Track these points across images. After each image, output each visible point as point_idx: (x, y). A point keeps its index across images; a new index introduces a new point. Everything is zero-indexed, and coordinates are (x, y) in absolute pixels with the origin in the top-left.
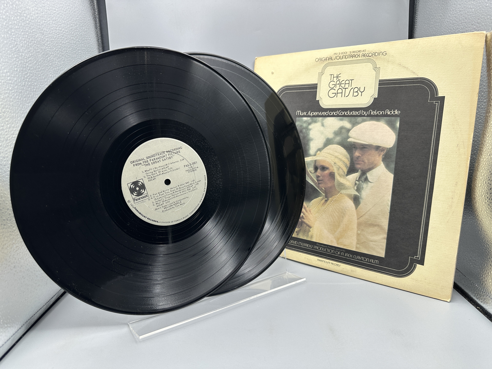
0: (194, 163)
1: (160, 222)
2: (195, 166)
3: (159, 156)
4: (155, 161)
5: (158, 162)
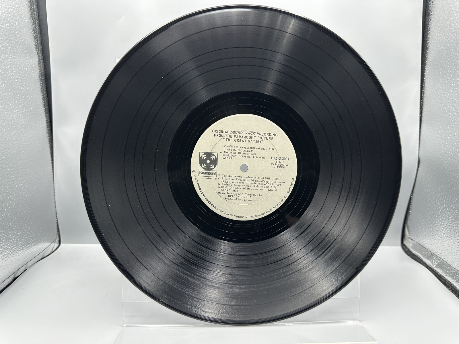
0: (285, 159)
1: (218, 209)
2: (286, 162)
3: (246, 135)
4: (239, 139)
5: (243, 141)
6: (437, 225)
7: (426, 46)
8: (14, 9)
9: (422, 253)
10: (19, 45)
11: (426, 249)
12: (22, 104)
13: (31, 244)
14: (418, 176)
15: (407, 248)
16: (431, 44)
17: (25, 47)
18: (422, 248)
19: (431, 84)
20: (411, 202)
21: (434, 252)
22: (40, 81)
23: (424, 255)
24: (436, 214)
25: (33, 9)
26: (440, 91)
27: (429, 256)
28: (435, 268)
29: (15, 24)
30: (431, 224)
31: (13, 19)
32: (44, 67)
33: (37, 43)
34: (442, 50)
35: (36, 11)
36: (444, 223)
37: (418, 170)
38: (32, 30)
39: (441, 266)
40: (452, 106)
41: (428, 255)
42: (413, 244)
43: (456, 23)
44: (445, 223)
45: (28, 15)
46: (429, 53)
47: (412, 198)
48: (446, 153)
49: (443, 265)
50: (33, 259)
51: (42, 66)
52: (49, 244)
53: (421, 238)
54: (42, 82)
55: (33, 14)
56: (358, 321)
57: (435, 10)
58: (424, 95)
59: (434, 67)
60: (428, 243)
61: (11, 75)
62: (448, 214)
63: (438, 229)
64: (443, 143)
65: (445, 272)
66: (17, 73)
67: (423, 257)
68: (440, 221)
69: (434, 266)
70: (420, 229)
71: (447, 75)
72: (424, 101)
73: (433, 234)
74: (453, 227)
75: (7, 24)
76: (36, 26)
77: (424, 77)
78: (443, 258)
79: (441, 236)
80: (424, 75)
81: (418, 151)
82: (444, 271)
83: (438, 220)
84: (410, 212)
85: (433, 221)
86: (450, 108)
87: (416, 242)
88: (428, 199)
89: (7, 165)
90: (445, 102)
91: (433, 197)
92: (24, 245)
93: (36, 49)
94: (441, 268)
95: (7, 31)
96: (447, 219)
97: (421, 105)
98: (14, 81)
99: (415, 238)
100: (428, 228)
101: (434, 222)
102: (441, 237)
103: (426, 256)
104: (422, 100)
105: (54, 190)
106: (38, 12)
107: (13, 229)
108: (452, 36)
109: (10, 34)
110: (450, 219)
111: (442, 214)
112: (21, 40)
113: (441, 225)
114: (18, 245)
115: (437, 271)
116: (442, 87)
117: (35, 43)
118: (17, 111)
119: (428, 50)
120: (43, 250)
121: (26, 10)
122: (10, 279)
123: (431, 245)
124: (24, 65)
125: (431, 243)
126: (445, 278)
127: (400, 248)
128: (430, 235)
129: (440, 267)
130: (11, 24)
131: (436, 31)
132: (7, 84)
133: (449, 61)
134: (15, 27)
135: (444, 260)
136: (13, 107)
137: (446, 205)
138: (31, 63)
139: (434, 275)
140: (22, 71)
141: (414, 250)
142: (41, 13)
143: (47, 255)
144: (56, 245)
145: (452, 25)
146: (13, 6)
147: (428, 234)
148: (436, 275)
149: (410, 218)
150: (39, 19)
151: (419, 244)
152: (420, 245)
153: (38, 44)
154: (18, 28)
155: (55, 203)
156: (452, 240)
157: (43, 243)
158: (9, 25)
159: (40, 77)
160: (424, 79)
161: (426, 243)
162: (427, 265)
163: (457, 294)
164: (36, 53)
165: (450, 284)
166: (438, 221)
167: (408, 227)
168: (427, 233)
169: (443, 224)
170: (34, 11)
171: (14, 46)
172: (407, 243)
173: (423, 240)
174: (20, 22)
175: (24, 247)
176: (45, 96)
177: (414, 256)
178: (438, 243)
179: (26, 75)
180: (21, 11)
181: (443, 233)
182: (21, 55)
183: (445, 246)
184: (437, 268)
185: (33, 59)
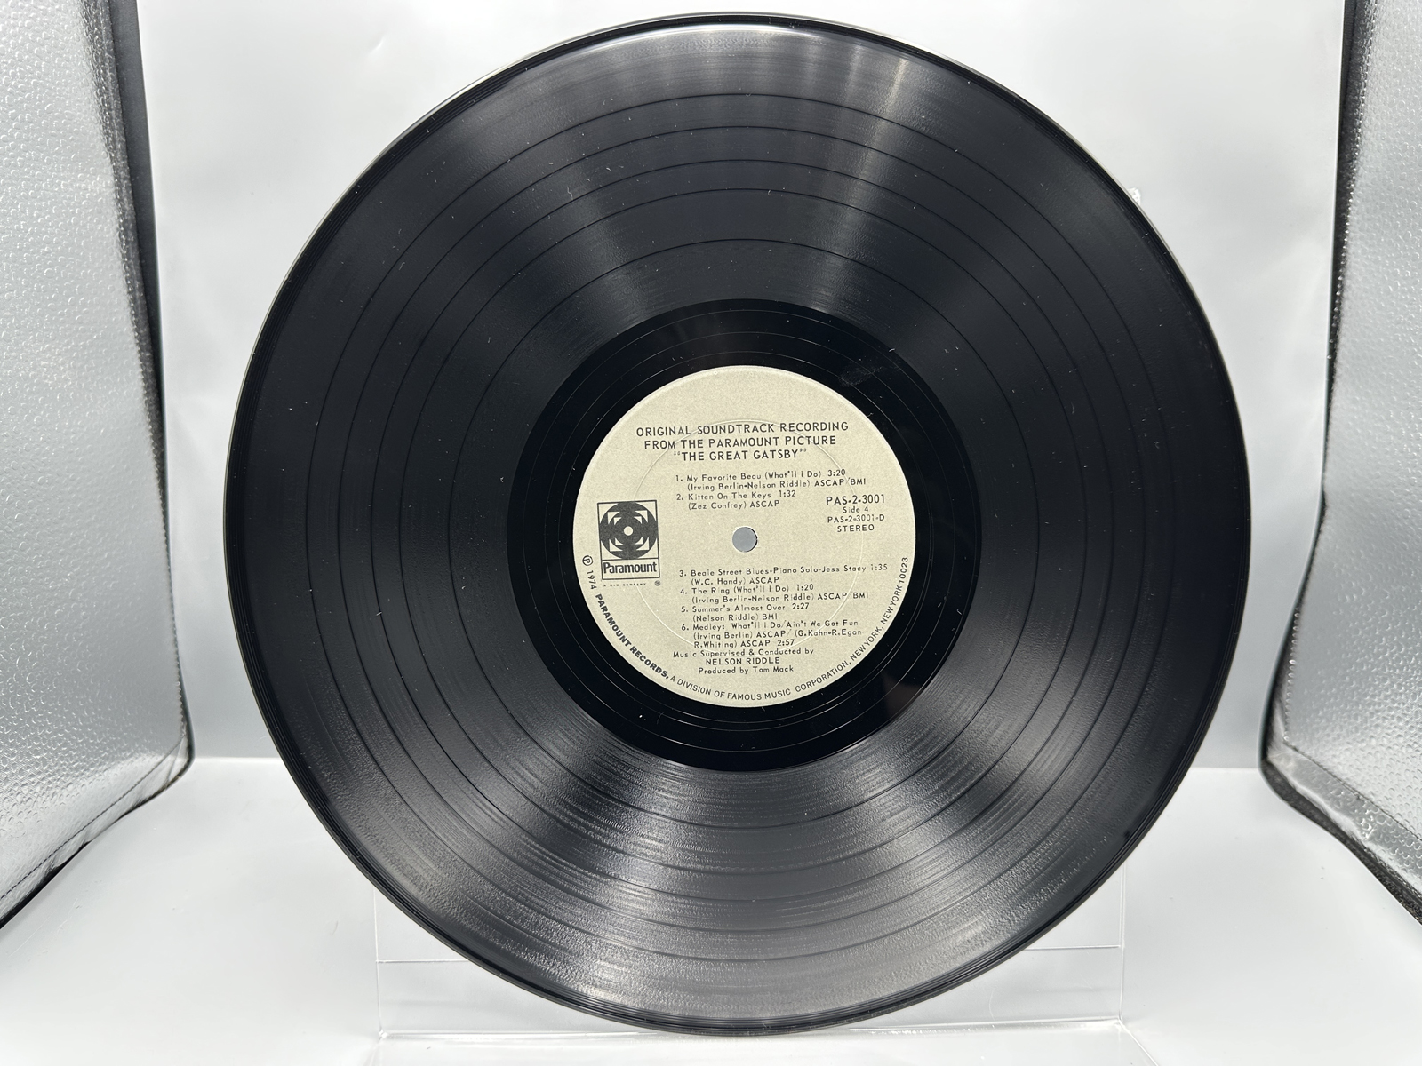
6: (1377, 707)
7: (1353, 136)
8: (34, 19)
9: (1329, 795)
10: (52, 135)
11: (1340, 780)
12: (63, 322)
13: (100, 765)
14: (1318, 550)
15: (1279, 774)
16: (1371, 131)
17: (72, 140)
18: (1328, 778)
19: (1367, 259)
20: (1295, 632)
21: (1365, 791)
22: (120, 247)
23: (1335, 801)
24: (1376, 673)
25: (96, 17)
26: (1396, 283)
27: (1349, 804)
28: (1368, 845)
29: (39, 68)
30: (1357, 704)
31: (31, 51)
32: (134, 204)
33: (110, 124)
34: (1404, 150)
35: (105, 24)
36: (1399, 704)
37: (1319, 531)
38: (91, 87)
39: (1388, 838)
41: (1345, 801)
42: (1299, 762)
44: (1404, 704)
45: (80, 36)
46: (1362, 159)
47: (1297, 619)
48: (1413, 485)
49: (1394, 834)
50: (108, 812)
51: (125, 199)
52: (159, 760)
53: (1325, 746)
54: (128, 250)
55: (96, 34)
56: (1120, 1021)
57: (1383, 18)
58: (1345, 294)
59: (1377, 204)
60: (1348, 764)
61: (27, 232)
62: (1416, 677)
63: (1380, 722)
64: (1402, 452)
65: (1402, 859)
66: (48, 227)
67: (1332, 806)
68: (1387, 697)
69: (1364, 836)
70: (1321, 718)
72: (1343, 312)
73: (1363, 737)
75: (11, 71)
76: (105, 72)
77: (1344, 235)
78: (1393, 811)
79: (1391, 745)
80: (1345, 228)
81: (1320, 473)
82: (1398, 856)
83: (1380, 692)
84: (1291, 662)
85: (1365, 695)
87: (1310, 758)
88: (1351, 625)
89: (18, 521)
90: (1411, 318)
91: (1367, 619)
92: (77, 769)
93: (107, 145)
94: (1389, 846)
95: (11, 93)
96: (1411, 691)
97: (1334, 325)
98: (39, 251)
99: (1306, 744)
100: (1349, 717)
101: (1368, 698)
102: (1389, 748)
103: (1341, 804)
104: (1336, 309)
105: (171, 591)
106: (112, 27)
107: (43, 722)
109: (22, 102)
111: (1395, 674)
112: (57, 117)
113: (1390, 709)
114: (58, 771)
115: (1374, 854)
116: (1401, 270)
117: (105, 128)
118: (49, 349)
119: (1358, 150)
120: (138, 779)
121: (73, 23)
122: (37, 876)
123: (1357, 769)
124: (70, 199)
125: (1358, 763)
126: (1399, 876)
127: (1256, 774)
128: (1354, 739)
129: (1383, 839)
130: (24, 68)
131: (1386, 89)
132: (15, 262)
134: (39, 78)
135: (1398, 818)
136: (34, 336)
137: (1407, 646)
138: (92, 191)
139: (1366, 865)
140: (62, 218)
141: (1300, 783)
142: (121, 30)
143: (152, 794)
144: (180, 761)
146: (29, 9)
147: (1348, 736)
148: (1372, 864)
149: (1289, 681)
150: (114, 49)
151: (1318, 764)
152: (1321, 766)
153: (113, 129)
154: (48, 81)
155: (175, 632)
157: (138, 758)
158: (20, 71)
159: (120, 236)
160: (1343, 243)
161: (1339, 763)
162: (1344, 833)
164: (108, 160)
165: (1414, 897)
166: (1382, 697)
167: (1283, 710)
168: (1344, 732)
169: (1396, 705)
170: (98, 24)
171: (37, 138)
172: (1280, 760)
173: (1332, 752)
174: (54, 60)
175: (78, 776)
176: (137, 294)
177: (1301, 803)
178: (1379, 766)
179: (75, 231)
180: (56, 26)
181: (1395, 735)
182: (58, 168)
183: (1403, 777)
184: (1376, 843)
185: (98, 179)
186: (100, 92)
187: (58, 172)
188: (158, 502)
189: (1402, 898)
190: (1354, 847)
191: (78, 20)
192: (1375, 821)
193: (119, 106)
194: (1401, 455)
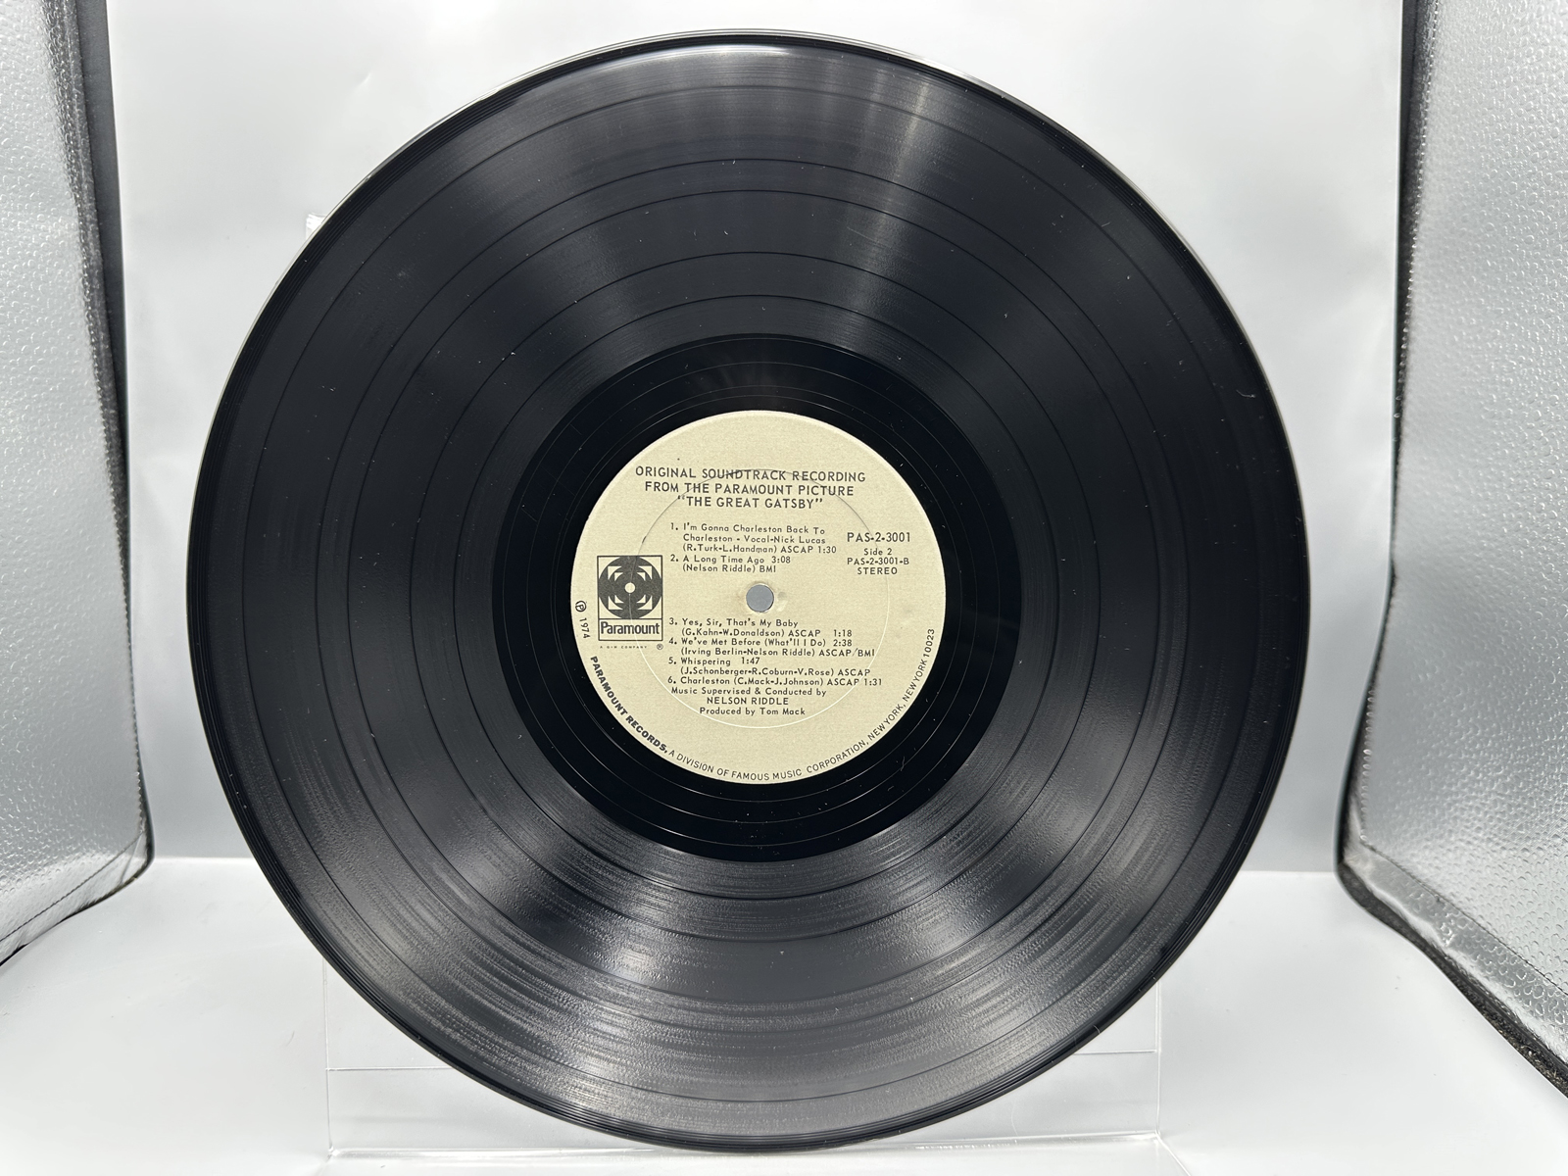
6: (1454, 797)
7: (1415, 178)
9: (1407, 898)
10: (10, 172)
11: (1419, 881)
12: (15, 372)
13: (40, 858)
14: (1389, 626)
15: (1356, 878)
16: (1432, 171)
17: (31, 177)
18: (1408, 880)
19: (1432, 307)
20: (1369, 718)
21: (1446, 892)
22: (82, 293)
23: (1413, 904)
24: (1453, 759)
25: (63, 49)
26: (1461, 333)
27: (1428, 907)
28: (1450, 952)
30: (1434, 794)
32: (102, 249)
33: (75, 164)
34: (1466, 190)
35: (74, 57)
36: (1477, 792)
37: (1389, 606)
38: (56, 122)
39: (1470, 944)
40: (1501, 382)
41: (1425, 905)
42: (1377, 864)
43: (1509, 96)
44: (1481, 792)
45: (44, 68)
46: (1423, 201)
47: (1371, 703)
48: (1483, 549)
49: (1478, 940)
50: (48, 912)
51: (91, 244)
52: (110, 858)
53: (1402, 844)
54: (92, 298)
55: (63, 67)
56: (1157, 1135)
57: (1441, 52)
58: (1411, 347)
59: (1440, 248)
60: (1427, 862)
62: (1493, 762)
63: (1458, 813)
64: (1470, 514)
65: (1484, 965)
67: (1411, 910)
68: (1464, 785)
69: (1445, 942)
70: (1398, 812)
71: (1483, 278)
72: (1408, 366)
73: (1442, 832)
74: (1510, 806)
76: (71, 107)
78: (1475, 914)
79: (1470, 839)
80: (1409, 276)
81: (1389, 539)
82: (1480, 963)
83: (1457, 780)
84: (1365, 751)
85: (1442, 784)
86: (1496, 390)
87: (1387, 858)
88: (1425, 708)
90: (1477, 369)
91: (1442, 700)
92: (11, 861)
93: (71, 185)
94: (1470, 952)
96: (1488, 777)
97: (1400, 381)
99: (1383, 843)
100: (1426, 809)
101: (1445, 787)
102: (1469, 843)
103: (1420, 907)
104: (1401, 364)
105: (131, 671)
106: (82, 62)
108: (1498, 144)
110: (1498, 777)
111: (1472, 760)
112: (15, 153)
113: (1468, 799)
115: (1455, 962)
116: (1466, 319)
117: (69, 166)
119: (1419, 192)
120: (86, 878)
121: (36, 54)
123: (1437, 868)
124: (27, 240)
125: (1437, 861)
126: (1481, 985)
127: (1331, 878)
128: (1432, 835)
129: (1464, 944)
131: (1446, 126)
133: (1489, 229)
135: (1480, 921)
137: (1484, 728)
138: (52, 233)
139: (1447, 975)
140: (17, 260)
141: (1378, 886)
142: (90, 65)
143: (103, 895)
144: (138, 861)
145: (1497, 104)
147: (1426, 832)
148: (1453, 973)
149: (1364, 773)
150: (84, 84)
151: (1396, 864)
152: (1399, 867)
153: (79, 169)
154: (6, 115)
155: (134, 717)
156: (1505, 853)
157: (84, 854)
159: (83, 282)
160: (1407, 292)
161: (1419, 863)
162: (1423, 940)
163: (1522, 1043)
164: (73, 201)
165: (1497, 1008)
166: (1459, 785)
167: (1360, 806)
168: (1421, 827)
169: (1474, 794)
170: (66, 56)
172: (1357, 861)
173: (1411, 852)
174: (13, 92)
175: (13, 869)
176: (102, 346)
177: (1379, 908)
178: (1459, 863)
179: (31, 274)
180: (16, 57)
181: (1474, 828)
182: (15, 207)
183: (1484, 875)
184: (1456, 949)
185: (60, 221)
186: (65, 128)
187: (15, 211)
188: (120, 572)
189: (1485, 1009)
190: (1434, 955)
191: (42, 51)
192: (1456, 926)
193: (88, 145)
194: (1469, 517)
